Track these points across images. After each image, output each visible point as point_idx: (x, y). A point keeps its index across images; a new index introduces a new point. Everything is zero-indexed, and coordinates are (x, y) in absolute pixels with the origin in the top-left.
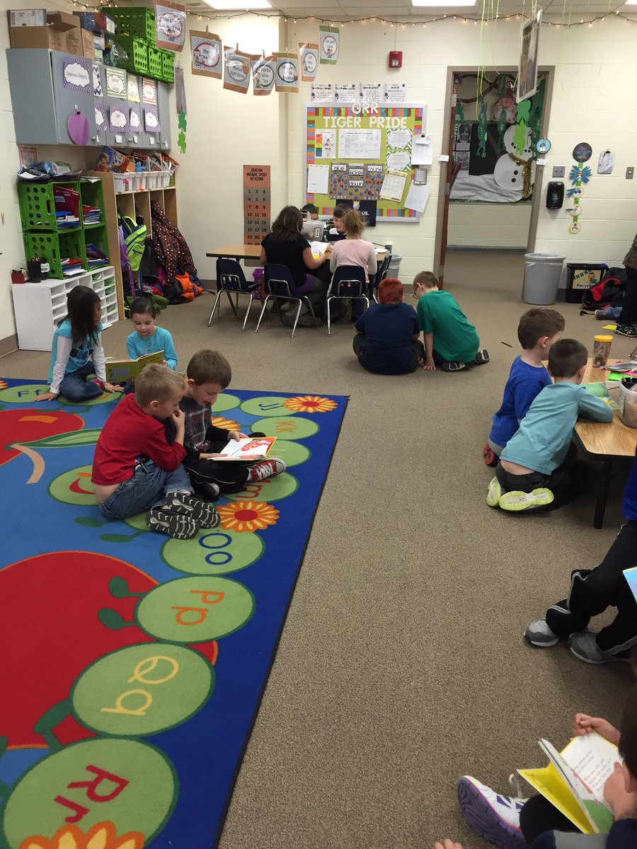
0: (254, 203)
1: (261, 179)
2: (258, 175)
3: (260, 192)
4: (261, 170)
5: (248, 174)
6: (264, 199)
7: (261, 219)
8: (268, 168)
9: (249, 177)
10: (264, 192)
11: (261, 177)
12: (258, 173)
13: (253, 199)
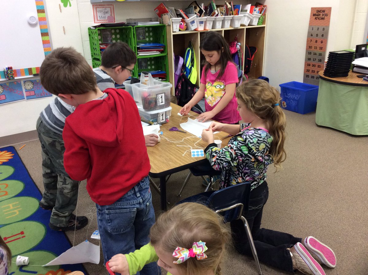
0: (314, 38)
1: (323, 19)
2: (321, 15)
3: (321, 29)
4: (324, 11)
5: (314, 15)
6: (323, 35)
7: (318, 51)
8: (330, 9)
9: (314, 17)
10: (324, 29)
11: (323, 17)
12: (321, 14)
13: (314, 35)
